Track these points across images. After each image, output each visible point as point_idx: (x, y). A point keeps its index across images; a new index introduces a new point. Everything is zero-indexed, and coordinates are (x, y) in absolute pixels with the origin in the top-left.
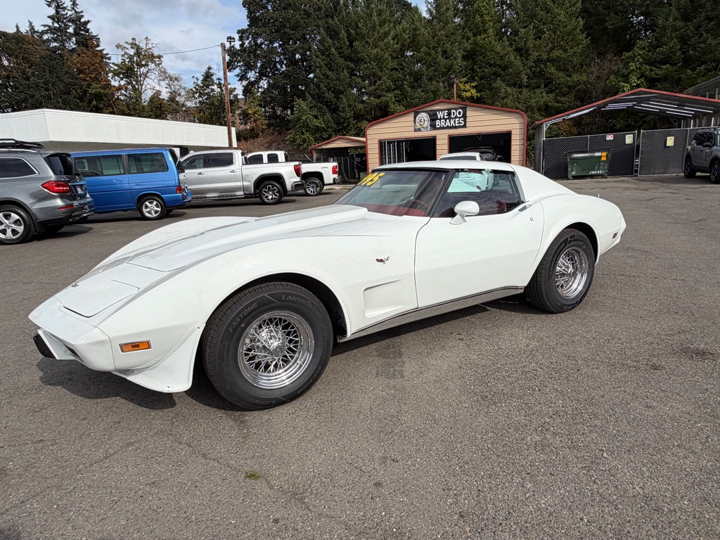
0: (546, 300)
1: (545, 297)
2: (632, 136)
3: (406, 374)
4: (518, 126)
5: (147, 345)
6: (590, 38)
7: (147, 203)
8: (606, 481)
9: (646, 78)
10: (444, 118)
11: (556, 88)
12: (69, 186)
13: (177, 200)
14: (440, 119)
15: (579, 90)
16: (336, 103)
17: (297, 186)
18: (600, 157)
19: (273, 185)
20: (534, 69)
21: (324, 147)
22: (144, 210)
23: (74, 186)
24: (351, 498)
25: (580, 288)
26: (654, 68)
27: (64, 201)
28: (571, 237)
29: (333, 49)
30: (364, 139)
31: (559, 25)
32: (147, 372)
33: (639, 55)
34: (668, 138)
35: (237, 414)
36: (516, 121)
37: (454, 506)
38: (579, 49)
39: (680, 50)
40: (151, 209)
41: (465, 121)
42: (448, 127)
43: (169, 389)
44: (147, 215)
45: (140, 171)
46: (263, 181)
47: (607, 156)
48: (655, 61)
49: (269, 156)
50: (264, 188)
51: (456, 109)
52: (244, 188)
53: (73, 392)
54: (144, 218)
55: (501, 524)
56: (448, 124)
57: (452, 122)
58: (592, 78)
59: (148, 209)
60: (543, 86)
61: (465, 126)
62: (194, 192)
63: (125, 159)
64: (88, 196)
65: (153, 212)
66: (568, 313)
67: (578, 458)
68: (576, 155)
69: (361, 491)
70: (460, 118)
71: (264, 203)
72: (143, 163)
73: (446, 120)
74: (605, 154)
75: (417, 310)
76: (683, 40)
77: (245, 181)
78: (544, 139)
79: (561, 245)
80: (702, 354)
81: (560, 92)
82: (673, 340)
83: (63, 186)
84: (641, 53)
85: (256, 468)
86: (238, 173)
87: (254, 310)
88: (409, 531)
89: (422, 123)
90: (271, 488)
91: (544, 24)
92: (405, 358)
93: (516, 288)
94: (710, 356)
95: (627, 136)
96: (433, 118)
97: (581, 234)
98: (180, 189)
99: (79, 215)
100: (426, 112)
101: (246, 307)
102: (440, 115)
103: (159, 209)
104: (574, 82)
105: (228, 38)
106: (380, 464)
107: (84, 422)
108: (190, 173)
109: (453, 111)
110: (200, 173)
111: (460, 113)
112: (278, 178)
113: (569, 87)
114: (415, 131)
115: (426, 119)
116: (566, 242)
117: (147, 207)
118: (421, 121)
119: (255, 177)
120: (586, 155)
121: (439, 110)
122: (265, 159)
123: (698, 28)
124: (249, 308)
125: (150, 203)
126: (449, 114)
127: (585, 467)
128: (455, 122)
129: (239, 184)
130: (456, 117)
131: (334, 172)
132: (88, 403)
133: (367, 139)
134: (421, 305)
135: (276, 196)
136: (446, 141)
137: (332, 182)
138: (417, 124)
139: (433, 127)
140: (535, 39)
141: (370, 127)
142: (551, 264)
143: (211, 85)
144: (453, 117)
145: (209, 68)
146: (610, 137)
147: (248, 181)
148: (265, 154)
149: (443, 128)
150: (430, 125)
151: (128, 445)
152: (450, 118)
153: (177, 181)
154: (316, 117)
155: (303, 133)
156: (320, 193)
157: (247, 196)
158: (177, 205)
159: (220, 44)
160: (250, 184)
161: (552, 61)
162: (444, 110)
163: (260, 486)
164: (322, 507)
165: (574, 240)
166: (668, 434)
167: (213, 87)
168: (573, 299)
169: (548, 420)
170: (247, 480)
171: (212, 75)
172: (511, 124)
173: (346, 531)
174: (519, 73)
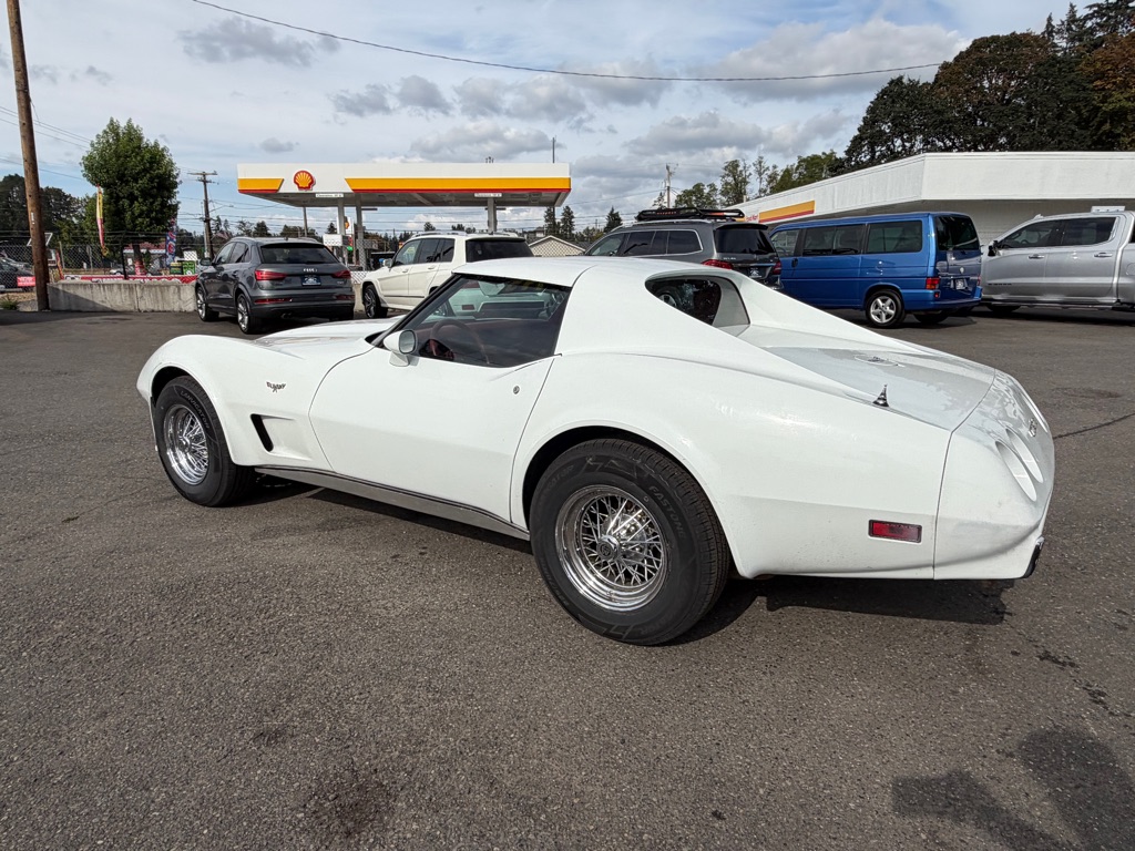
7: (879, 299)
22: (872, 311)
40: (882, 310)
44: (875, 318)
52: (1119, 291)
59: (878, 310)
63: (865, 231)
75: (334, 475)
77: (1125, 276)
86: (1112, 259)
87: (167, 396)
98: (932, 281)
103: (893, 312)
110: (1036, 257)
117: (877, 307)
125: (882, 300)
129: (1112, 281)
147: (1130, 276)
153: (931, 269)
157: (1122, 306)
160: (1131, 282)
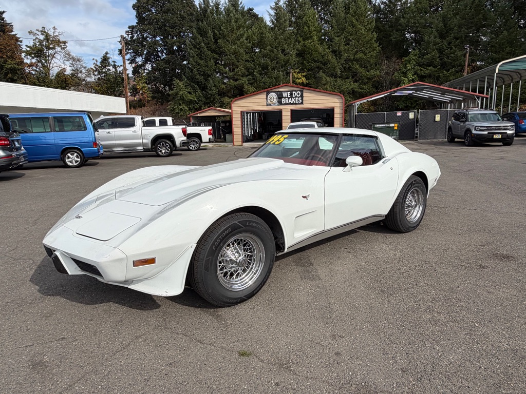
0: (399, 224)
1: (399, 222)
2: (413, 113)
3: (322, 277)
4: (338, 104)
5: (152, 261)
6: (381, 46)
7: (69, 155)
8: (484, 342)
9: (418, 75)
10: (287, 97)
11: (359, 79)
12: (9, 140)
13: (93, 153)
14: (285, 98)
15: (375, 81)
16: (205, 84)
17: (184, 143)
18: (394, 127)
19: (166, 143)
20: (344, 65)
21: (199, 115)
22: (67, 160)
23: (13, 141)
24: (323, 365)
25: (419, 215)
26: (423, 69)
27: (5, 153)
28: (415, 181)
29: (203, 44)
30: (230, 111)
31: (361, 36)
32: (146, 282)
33: (413, 59)
34: (436, 116)
35: (212, 310)
36: (337, 101)
37: (395, 365)
38: (374, 53)
39: (439, 57)
40: (73, 159)
41: (302, 99)
42: (290, 104)
43: (166, 294)
44: (70, 164)
45: (62, 130)
46: (158, 139)
47: (398, 127)
48: (423, 64)
49: (160, 121)
50: (158, 144)
51: (296, 91)
52: (143, 144)
53: (72, 301)
54: (67, 166)
55: (431, 374)
56: (290, 101)
57: (293, 100)
58: (383, 73)
60: (351, 77)
61: (302, 103)
62: (105, 147)
63: (52, 121)
64: (22, 148)
65: (74, 161)
66: (411, 232)
67: (460, 328)
68: (378, 126)
69: (328, 359)
70: (299, 97)
71: (158, 156)
72: (64, 124)
73: (289, 98)
74: (396, 125)
75: (323, 232)
76: (441, 51)
77: (145, 139)
78: (356, 114)
79: (409, 186)
80: (507, 257)
81: (362, 82)
82: (485, 249)
83: (4, 140)
84: (414, 58)
85: (244, 348)
86: (138, 133)
87: (229, 233)
88: (373, 383)
89: (272, 100)
90: (262, 361)
91: (351, 35)
92: (316, 266)
93: (380, 216)
94: (512, 258)
95: (410, 113)
96: (280, 97)
97: (420, 179)
98: (95, 144)
99: (17, 164)
100: (275, 92)
101: (224, 231)
102: (285, 95)
103: (79, 160)
104: (371, 75)
105: (126, 32)
106: (332, 340)
107: (92, 322)
108: (102, 132)
109: (293, 92)
110: (109, 133)
111: (298, 94)
112: (169, 137)
113: (369, 79)
114: (267, 105)
115: (275, 97)
116: (411, 184)
117: (69, 158)
118: (271, 99)
119: (152, 137)
120: (384, 125)
121: (284, 92)
122: (157, 123)
123: (449, 44)
124: (226, 232)
125: (71, 154)
126: (291, 94)
127: (467, 333)
128: (295, 100)
129: (140, 141)
130: (296, 97)
131: (210, 134)
132: (89, 308)
133: (232, 111)
134: (327, 228)
135: (168, 150)
136: (289, 114)
137: (208, 141)
138: (268, 101)
139: (280, 103)
140: (345, 45)
141: (234, 101)
142: (403, 199)
143: (108, 66)
144: (293, 96)
145: (107, 53)
146: (399, 114)
147: (147, 139)
148: (157, 119)
149: (287, 104)
150: (278, 102)
151: (137, 337)
152: (292, 97)
153: (93, 138)
154: (190, 93)
155: (180, 104)
156: (199, 149)
157: (145, 150)
158: (92, 156)
159: (120, 36)
160: (148, 141)
161: (357, 60)
162: (288, 91)
163: (253, 361)
164: (306, 372)
165: (416, 183)
166: (509, 310)
167: (109, 68)
168: (415, 223)
169: (430, 304)
170: (242, 357)
171: (109, 58)
172: (334, 103)
173: (330, 387)
174: (335, 68)
